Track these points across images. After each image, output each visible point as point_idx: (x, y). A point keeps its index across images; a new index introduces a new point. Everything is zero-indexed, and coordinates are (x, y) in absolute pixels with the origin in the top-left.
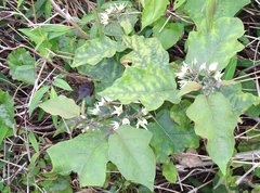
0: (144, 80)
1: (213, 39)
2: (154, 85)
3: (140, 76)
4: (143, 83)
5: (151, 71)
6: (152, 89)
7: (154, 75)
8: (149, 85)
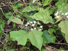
0: (43, 16)
1: (65, 9)
2: (46, 18)
3: (42, 14)
4: (43, 17)
5: (46, 14)
6: (45, 19)
7: (47, 15)
8: (45, 18)
